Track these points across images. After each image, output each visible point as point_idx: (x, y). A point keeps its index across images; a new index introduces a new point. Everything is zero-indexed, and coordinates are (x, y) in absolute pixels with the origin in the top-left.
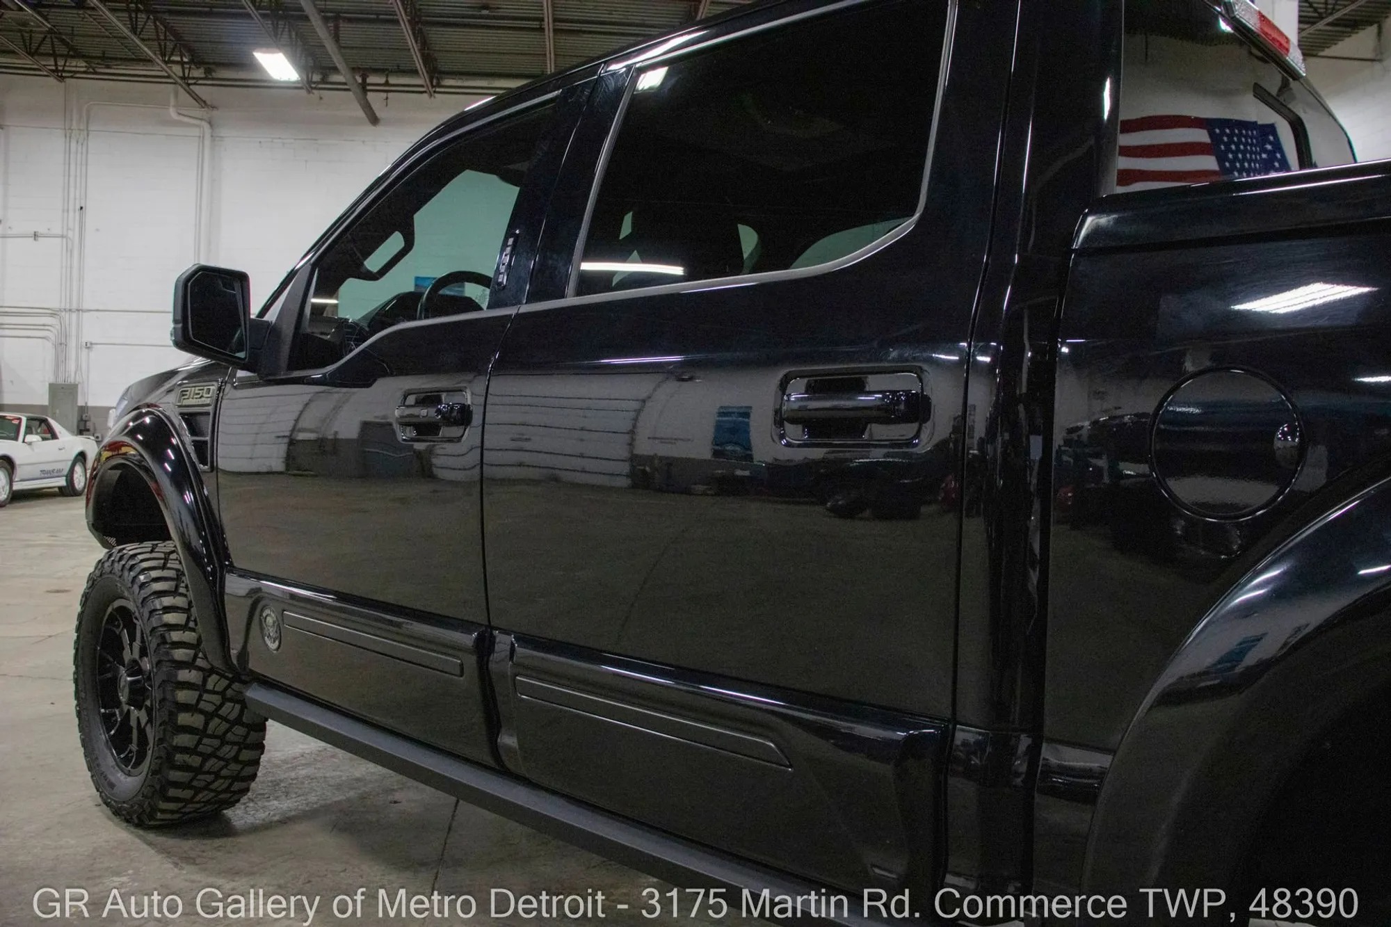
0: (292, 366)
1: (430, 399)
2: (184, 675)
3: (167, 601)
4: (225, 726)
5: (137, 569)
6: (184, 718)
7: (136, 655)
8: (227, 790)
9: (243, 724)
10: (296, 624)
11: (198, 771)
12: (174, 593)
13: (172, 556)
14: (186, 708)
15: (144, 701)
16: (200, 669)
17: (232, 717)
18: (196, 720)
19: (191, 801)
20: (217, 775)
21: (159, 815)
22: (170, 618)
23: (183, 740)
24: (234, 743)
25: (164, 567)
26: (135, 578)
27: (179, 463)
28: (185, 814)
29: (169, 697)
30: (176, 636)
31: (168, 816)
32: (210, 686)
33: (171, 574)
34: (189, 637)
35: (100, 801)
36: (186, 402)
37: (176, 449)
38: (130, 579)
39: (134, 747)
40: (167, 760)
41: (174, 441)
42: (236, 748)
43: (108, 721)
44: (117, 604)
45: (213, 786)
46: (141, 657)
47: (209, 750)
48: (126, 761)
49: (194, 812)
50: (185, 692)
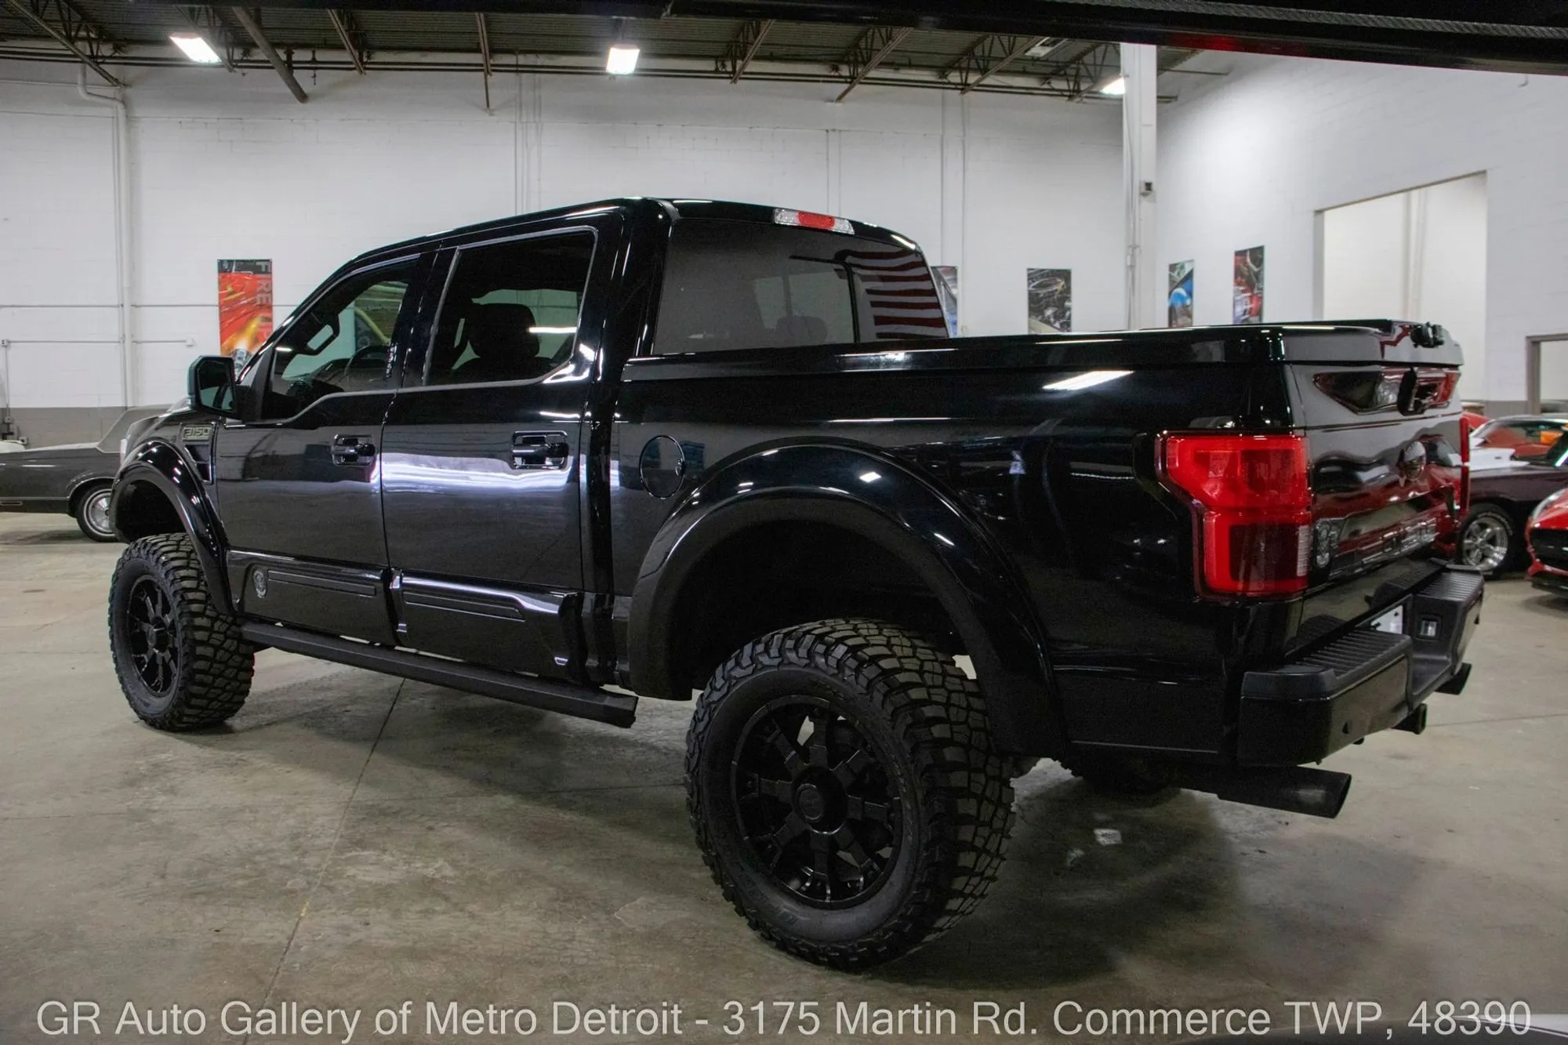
0: (264, 417)
1: (351, 441)
2: (198, 621)
3: (183, 573)
4: (228, 655)
5: (159, 553)
6: (200, 650)
7: (159, 614)
8: (229, 701)
9: (239, 654)
10: (275, 577)
11: (211, 686)
12: (187, 567)
13: (182, 543)
14: (202, 643)
15: (167, 644)
16: (208, 617)
17: (232, 648)
18: (208, 651)
19: (207, 708)
20: (224, 690)
21: (185, 719)
22: (186, 584)
23: (200, 665)
24: (234, 667)
25: (177, 551)
26: (158, 558)
27: (186, 477)
28: (203, 718)
29: (190, 637)
30: (191, 596)
31: (191, 720)
32: (216, 629)
33: (184, 555)
34: (199, 596)
35: (137, 719)
36: (189, 438)
37: (181, 468)
38: (155, 560)
39: (160, 677)
40: (189, 678)
41: (181, 462)
42: (235, 670)
43: (139, 663)
44: (143, 578)
45: (221, 698)
46: (163, 615)
47: (217, 672)
48: (156, 688)
49: (208, 717)
50: (201, 632)
